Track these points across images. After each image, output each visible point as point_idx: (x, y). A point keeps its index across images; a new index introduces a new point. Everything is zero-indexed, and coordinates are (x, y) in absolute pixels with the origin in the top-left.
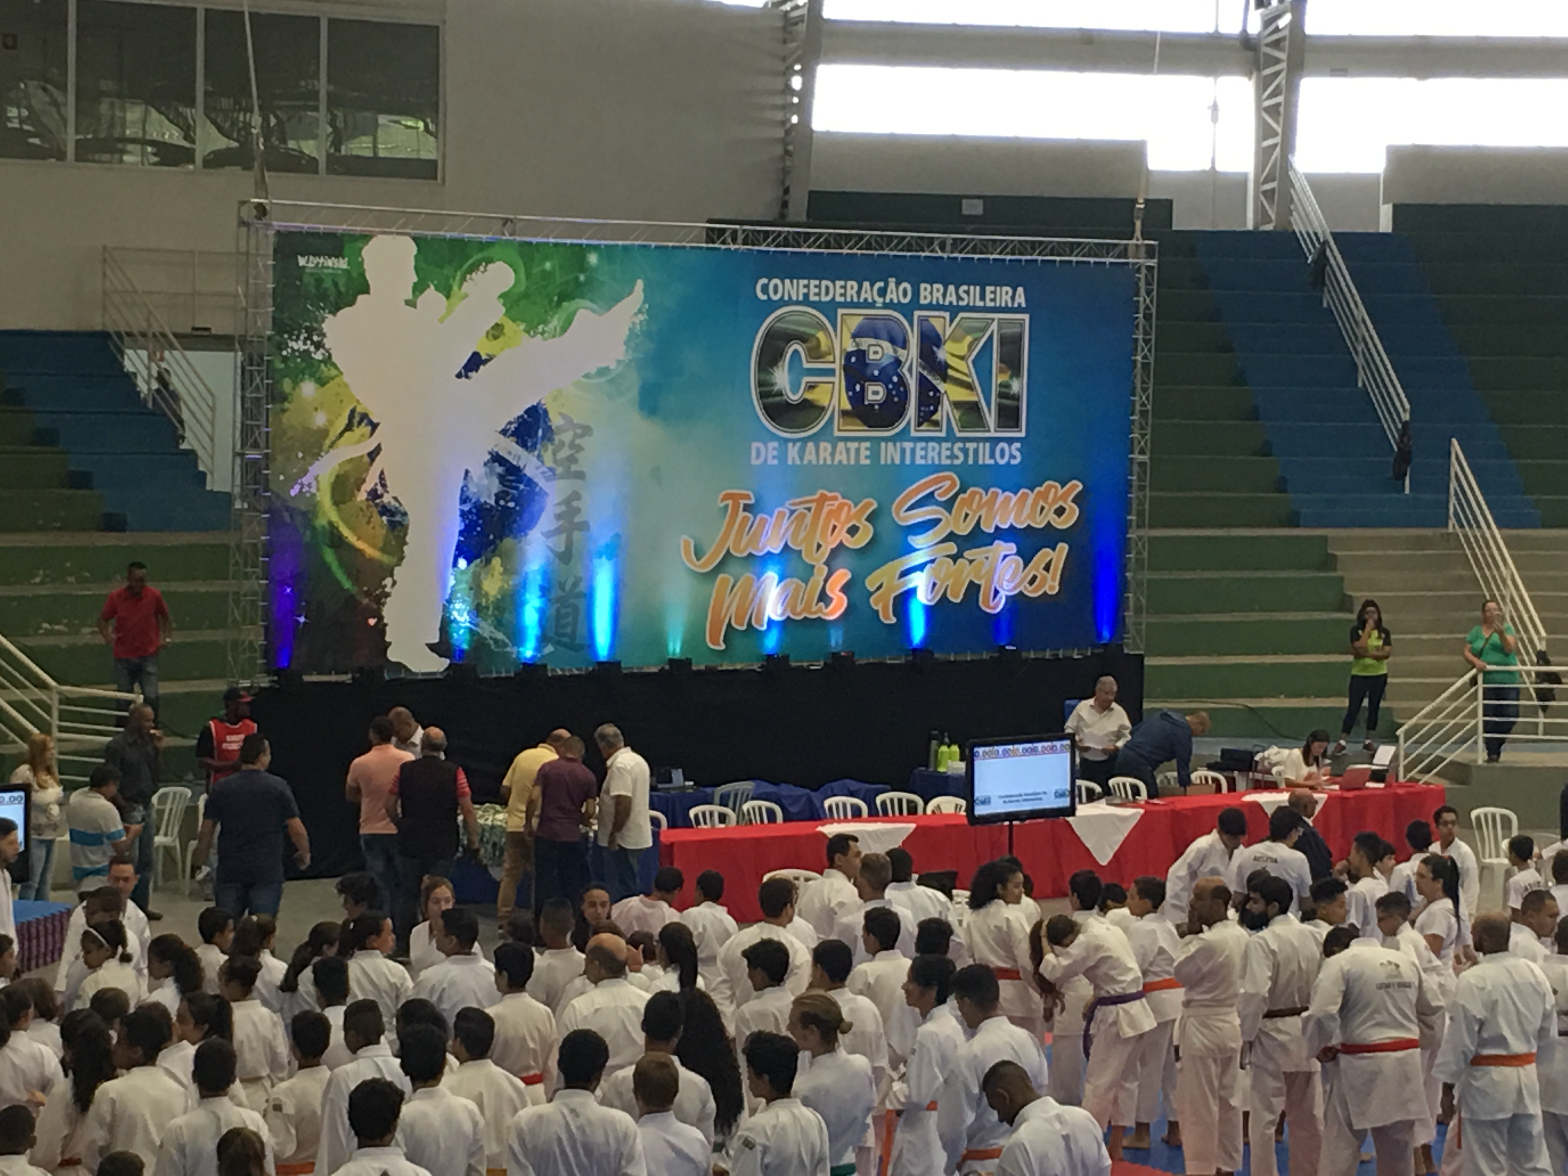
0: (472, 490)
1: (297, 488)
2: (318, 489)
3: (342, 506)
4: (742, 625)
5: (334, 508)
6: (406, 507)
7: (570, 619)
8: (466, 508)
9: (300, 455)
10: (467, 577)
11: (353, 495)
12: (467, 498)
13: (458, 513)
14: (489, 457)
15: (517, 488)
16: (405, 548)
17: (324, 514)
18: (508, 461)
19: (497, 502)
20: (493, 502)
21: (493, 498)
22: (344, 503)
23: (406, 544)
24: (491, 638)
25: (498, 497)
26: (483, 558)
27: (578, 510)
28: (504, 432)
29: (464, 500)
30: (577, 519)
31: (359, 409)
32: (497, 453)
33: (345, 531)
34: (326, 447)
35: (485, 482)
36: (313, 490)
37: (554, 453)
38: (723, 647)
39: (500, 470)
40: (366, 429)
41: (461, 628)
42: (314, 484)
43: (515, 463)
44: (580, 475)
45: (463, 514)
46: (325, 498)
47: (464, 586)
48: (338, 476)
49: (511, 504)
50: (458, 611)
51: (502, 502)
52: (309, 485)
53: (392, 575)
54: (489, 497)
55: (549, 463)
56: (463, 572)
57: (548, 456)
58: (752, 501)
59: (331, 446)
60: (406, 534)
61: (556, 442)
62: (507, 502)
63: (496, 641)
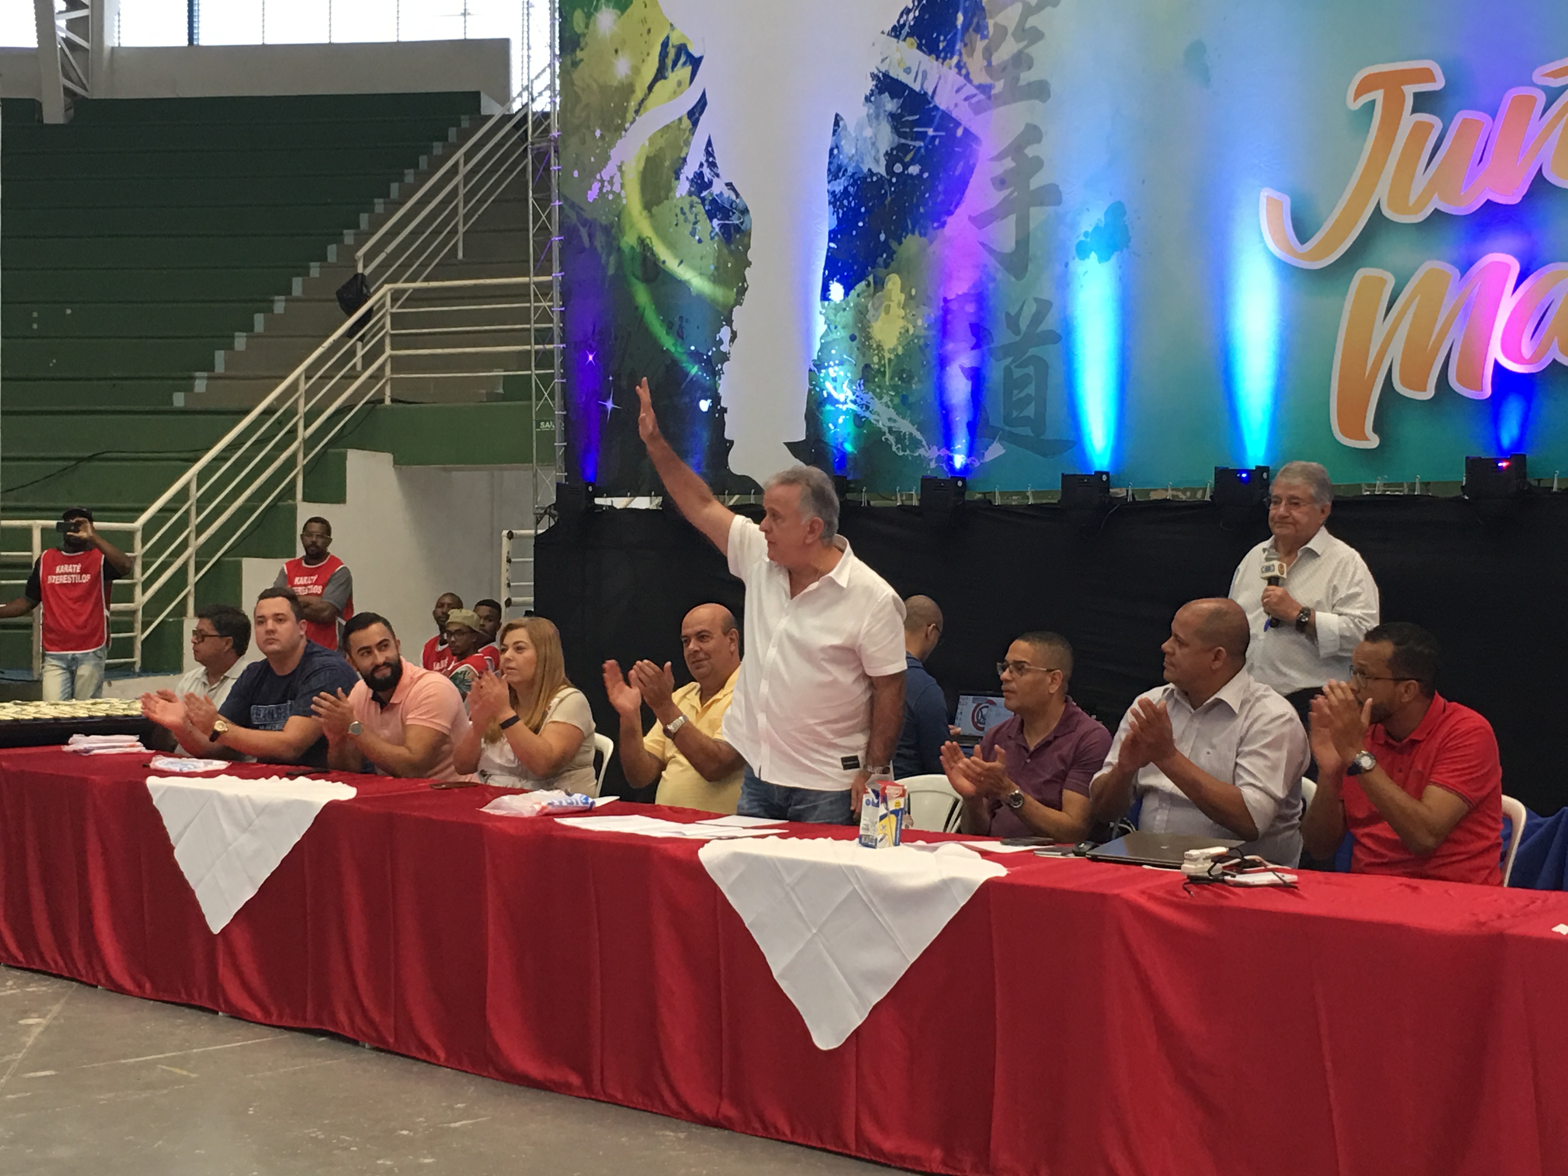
0: (848, 149)
1: (596, 186)
2: (622, 186)
3: (655, 209)
4: (1424, 389)
5: (645, 213)
6: (748, 198)
7: (1031, 390)
8: (839, 186)
9: (598, 133)
10: (847, 317)
11: (669, 189)
12: (839, 167)
13: (826, 198)
14: (871, 84)
15: (922, 136)
16: (748, 272)
17: (632, 226)
18: (906, 86)
19: (889, 168)
20: (882, 171)
21: (883, 162)
22: (658, 202)
23: (749, 264)
24: (890, 430)
25: (892, 158)
26: (871, 278)
27: (1038, 164)
28: (896, 32)
29: (835, 172)
30: (1035, 183)
31: (675, 40)
32: (886, 75)
33: (663, 253)
34: (630, 115)
35: (868, 132)
36: (617, 188)
37: (988, 53)
38: (1374, 442)
39: (891, 105)
40: (683, 72)
41: (839, 412)
42: (617, 180)
43: (917, 87)
44: (1040, 91)
45: (835, 200)
46: (633, 200)
47: (840, 334)
48: (648, 159)
49: (914, 170)
50: (834, 380)
51: (898, 168)
52: (611, 182)
53: (730, 322)
54: (877, 161)
55: (980, 77)
56: (838, 308)
57: (975, 64)
58: (1439, 84)
59: (637, 112)
60: (747, 247)
61: (991, 29)
62: (906, 166)
63: (900, 437)
